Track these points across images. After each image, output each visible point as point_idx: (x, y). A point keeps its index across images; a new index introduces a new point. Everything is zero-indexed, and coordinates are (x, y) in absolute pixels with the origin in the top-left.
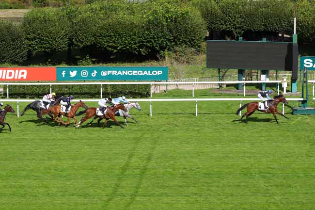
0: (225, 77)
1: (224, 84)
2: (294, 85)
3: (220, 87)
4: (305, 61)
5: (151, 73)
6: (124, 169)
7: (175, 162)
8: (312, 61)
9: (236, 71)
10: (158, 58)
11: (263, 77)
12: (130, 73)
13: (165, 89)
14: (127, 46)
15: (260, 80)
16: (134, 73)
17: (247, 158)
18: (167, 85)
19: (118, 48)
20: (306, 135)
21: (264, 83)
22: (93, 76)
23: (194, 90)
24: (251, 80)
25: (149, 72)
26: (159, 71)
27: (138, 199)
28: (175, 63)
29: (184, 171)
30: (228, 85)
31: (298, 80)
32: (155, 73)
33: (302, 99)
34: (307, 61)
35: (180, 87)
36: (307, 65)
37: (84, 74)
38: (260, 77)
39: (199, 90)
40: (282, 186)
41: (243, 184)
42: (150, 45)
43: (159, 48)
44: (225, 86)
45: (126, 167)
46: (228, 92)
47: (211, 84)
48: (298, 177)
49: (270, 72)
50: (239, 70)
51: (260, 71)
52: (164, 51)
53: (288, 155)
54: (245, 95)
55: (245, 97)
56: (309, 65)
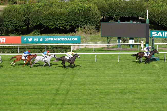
0: (110, 42)
1: (110, 45)
3: (108, 46)
4: (153, 33)
5: (71, 39)
6: (57, 90)
7: (84, 86)
8: (156, 33)
9: (117, 38)
10: (75, 31)
11: (131, 41)
12: (60, 39)
13: (79, 48)
14: (59, 25)
15: (129, 43)
16: (62, 39)
18: (80, 46)
19: (54, 26)
20: (154, 72)
21: (131, 44)
22: (40, 41)
23: (94, 48)
24: (125, 43)
25: (70, 39)
27: (65, 106)
28: (84, 34)
29: (90, 91)
31: (149, 43)
32: (73, 39)
35: (87, 47)
36: (154, 35)
37: (36, 40)
38: (129, 41)
39: (97, 48)
40: (141, 99)
41: (121, 98)
42: (71, 24)
43: (76, 26)
45: (59, 89)
48: (150, 94)
49: (135, 38)
51: (129, 38)
52: (78, 28)
53: (144, 82)
54: (121, 51)
55: (121, 52)
56: (155, 35)
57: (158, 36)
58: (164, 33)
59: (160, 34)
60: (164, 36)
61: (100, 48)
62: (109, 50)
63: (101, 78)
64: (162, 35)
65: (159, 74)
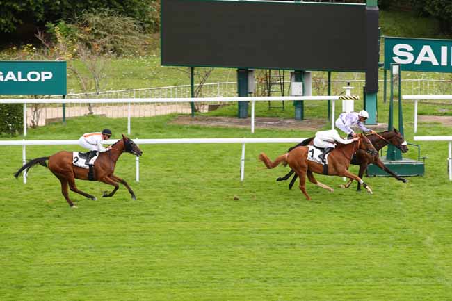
0: (204, 89)
1: (203, 104)
3: (194, 110)
4: (396, 49)
5: (24, 76)
8: (411, 49)
9: (233, 71)
11: (297, 87)
13: (61, 115)
15: (289, 94)
17: (257, 283)
18: (64, 105)
20: (399, 225)
23: (132, 118)
24: (269, 96)
25: (19, 73)
26: (43, 73)
28: (83, 52)
30: (213, 107)
31: (380, 93)
32: (34, 76)
34: (401, 50)
35: (97, 111)
36: (401, 58)
38: (290, 86)
39: (144, 118)
42: (23, 7)
43: (45, 15)
44: (207, 107)
46: (212, 124)
49: (314, 74)
50: (238, 71)
51: (288, 73)
52: (56, 23)
53: (357, 273)
54: (253, 131)
55: (253, 136)
56: (406, 58)
57: (418, 62)
58: (444, 49)
59: (427, 55)
60: (444, 63)
61: (158, 117)
62: (198, 128)
64: (439, 59)
65: (421, 234)
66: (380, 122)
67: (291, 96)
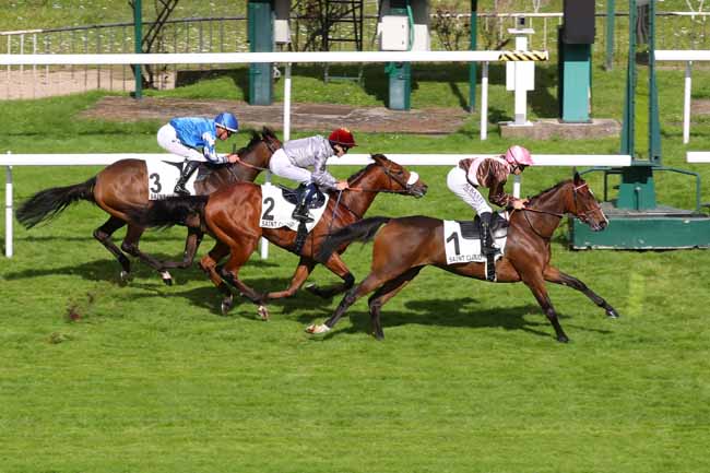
0: (167, 32)
1: (164, 68)
2: (575, 72)
3: (145, 84)
20: (652, 369)
21: (399, 65)
24: (325, 49)
30: (187, 77)
31: (599, 46)
33: (625, 161)
38: (377, 27)
39: (20, 103)
44: (172, 78)
47: (86, 67)
61: (54, 100)
63: (74, 430)
66: (598, 117)
67: (380, 50)
